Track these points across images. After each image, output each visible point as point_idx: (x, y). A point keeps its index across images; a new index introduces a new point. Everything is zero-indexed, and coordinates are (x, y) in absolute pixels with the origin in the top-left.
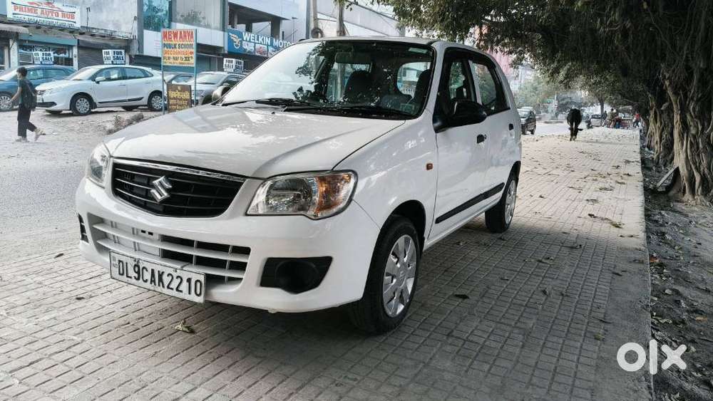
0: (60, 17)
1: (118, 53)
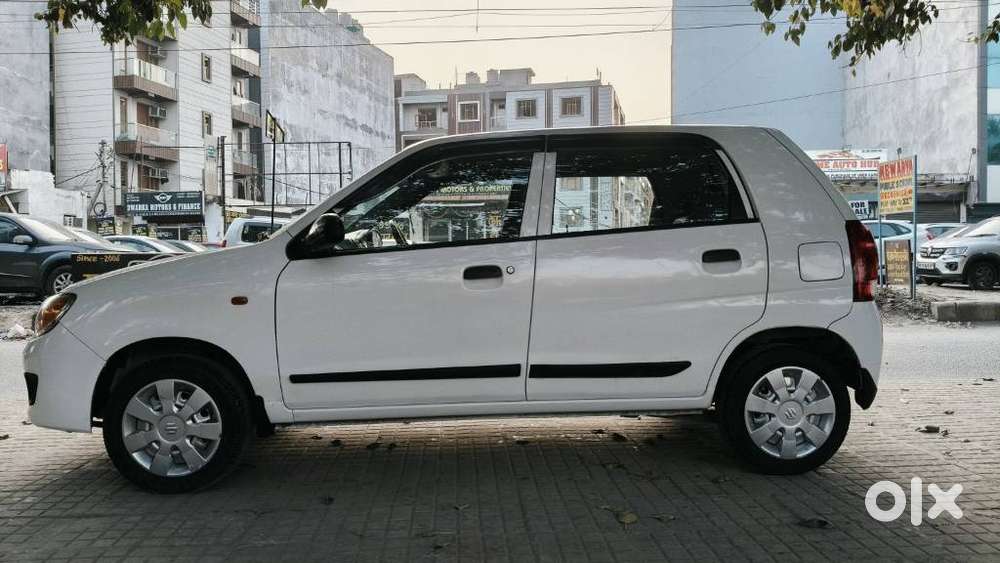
0: (859, 168)
1: (857, 205)
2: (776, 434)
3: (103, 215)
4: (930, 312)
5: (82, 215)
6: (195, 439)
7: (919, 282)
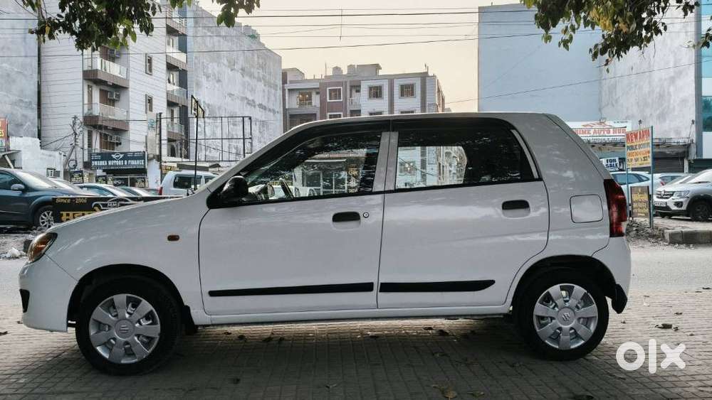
0: (611, 134)
1: (611, 161)
2: (555, 331)
3: (75, 168)
4: (664, 237)
5: (60, 168)
6: (141, 337)
7: (655, 215)
